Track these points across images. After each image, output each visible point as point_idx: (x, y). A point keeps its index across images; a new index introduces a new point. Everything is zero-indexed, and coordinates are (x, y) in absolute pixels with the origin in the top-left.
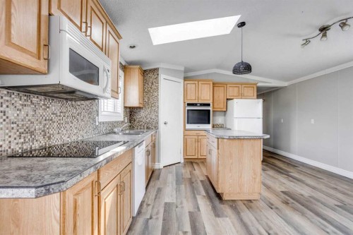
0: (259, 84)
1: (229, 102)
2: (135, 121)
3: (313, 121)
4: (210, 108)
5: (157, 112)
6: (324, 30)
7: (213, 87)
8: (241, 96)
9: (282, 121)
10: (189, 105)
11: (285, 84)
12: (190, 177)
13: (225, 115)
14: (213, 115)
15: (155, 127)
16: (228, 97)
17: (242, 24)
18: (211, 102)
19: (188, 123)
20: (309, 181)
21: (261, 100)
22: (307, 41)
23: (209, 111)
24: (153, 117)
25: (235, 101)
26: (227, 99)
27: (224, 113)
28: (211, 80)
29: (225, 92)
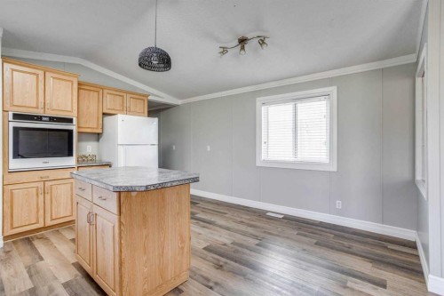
1: (107, 119)
3: (209, 148)
4: (74, 127)
7: (79, 89)
8: (128, 111)
9: (174, 147)
10: (17, 116)
11: (179, 102)
12: (29, 285)
13: (98, 140)
14: (79, 140)
16: (105, 111)
18: (74, 116)
21: (156, 119)
22: (224, 50)
23: (70, 132)
25: (120, 117)
26: (104, 114)
27: (98, 136)
28: (75, 75)
29: (101, 101)
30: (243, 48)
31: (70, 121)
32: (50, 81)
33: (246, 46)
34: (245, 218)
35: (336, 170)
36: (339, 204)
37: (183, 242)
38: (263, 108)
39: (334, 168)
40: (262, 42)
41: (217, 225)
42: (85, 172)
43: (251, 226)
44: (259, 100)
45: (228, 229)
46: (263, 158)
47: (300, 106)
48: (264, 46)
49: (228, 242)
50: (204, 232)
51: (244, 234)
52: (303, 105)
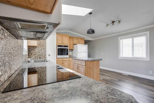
0: (85, 39)
2: (32, 54)
3: (102, 53)
4: (68, 48)
5: (45, 49)
6: (113, 22)
7: (69, 38)
8: (79, 43)
9: (91, 53)
10: (58, 46)
11: (93, 39)
13: (72, 51)
15: (44, 57)
17: (91, 13)
18: (68, 45)
19: (58, 55)
20: (106, 74)
21: (87, 45)
22: (108, 25)
23: (67, 49)
24: (43, 52)
25: (78, 45)
26: (74, 44)
27: (72, 50)
28: (68, 35)
29: (73, 41)
30: (113, 24)
31: (68, 46)
32: (64, 37)
33: (114, 23)
34: (115, 74)
35: (149, 60)
36: (151, 72)
37: (98, 75)
38: (121, 40)
39: (148, 60)
40: (119, 22)
41: (106, 75)
42: (71, 59)
43: (117, 76)
44: (119, 38)
45: (109, 76)
46: (121, 56)
47: (135, 39)
48: (120, 23)
49: (109, 79)
50: (102, 76)
51: (114, 78)
52: (136, 38)
